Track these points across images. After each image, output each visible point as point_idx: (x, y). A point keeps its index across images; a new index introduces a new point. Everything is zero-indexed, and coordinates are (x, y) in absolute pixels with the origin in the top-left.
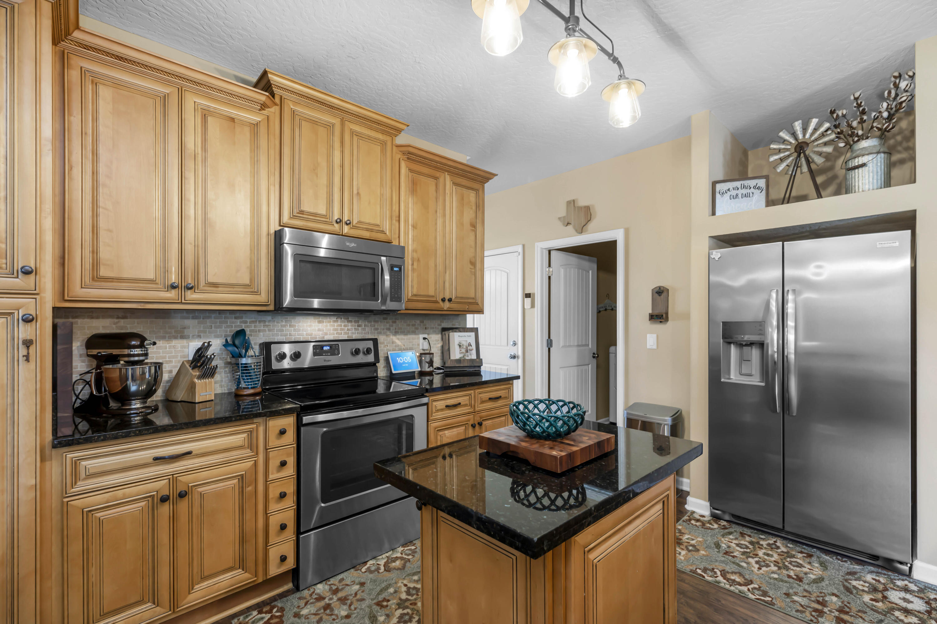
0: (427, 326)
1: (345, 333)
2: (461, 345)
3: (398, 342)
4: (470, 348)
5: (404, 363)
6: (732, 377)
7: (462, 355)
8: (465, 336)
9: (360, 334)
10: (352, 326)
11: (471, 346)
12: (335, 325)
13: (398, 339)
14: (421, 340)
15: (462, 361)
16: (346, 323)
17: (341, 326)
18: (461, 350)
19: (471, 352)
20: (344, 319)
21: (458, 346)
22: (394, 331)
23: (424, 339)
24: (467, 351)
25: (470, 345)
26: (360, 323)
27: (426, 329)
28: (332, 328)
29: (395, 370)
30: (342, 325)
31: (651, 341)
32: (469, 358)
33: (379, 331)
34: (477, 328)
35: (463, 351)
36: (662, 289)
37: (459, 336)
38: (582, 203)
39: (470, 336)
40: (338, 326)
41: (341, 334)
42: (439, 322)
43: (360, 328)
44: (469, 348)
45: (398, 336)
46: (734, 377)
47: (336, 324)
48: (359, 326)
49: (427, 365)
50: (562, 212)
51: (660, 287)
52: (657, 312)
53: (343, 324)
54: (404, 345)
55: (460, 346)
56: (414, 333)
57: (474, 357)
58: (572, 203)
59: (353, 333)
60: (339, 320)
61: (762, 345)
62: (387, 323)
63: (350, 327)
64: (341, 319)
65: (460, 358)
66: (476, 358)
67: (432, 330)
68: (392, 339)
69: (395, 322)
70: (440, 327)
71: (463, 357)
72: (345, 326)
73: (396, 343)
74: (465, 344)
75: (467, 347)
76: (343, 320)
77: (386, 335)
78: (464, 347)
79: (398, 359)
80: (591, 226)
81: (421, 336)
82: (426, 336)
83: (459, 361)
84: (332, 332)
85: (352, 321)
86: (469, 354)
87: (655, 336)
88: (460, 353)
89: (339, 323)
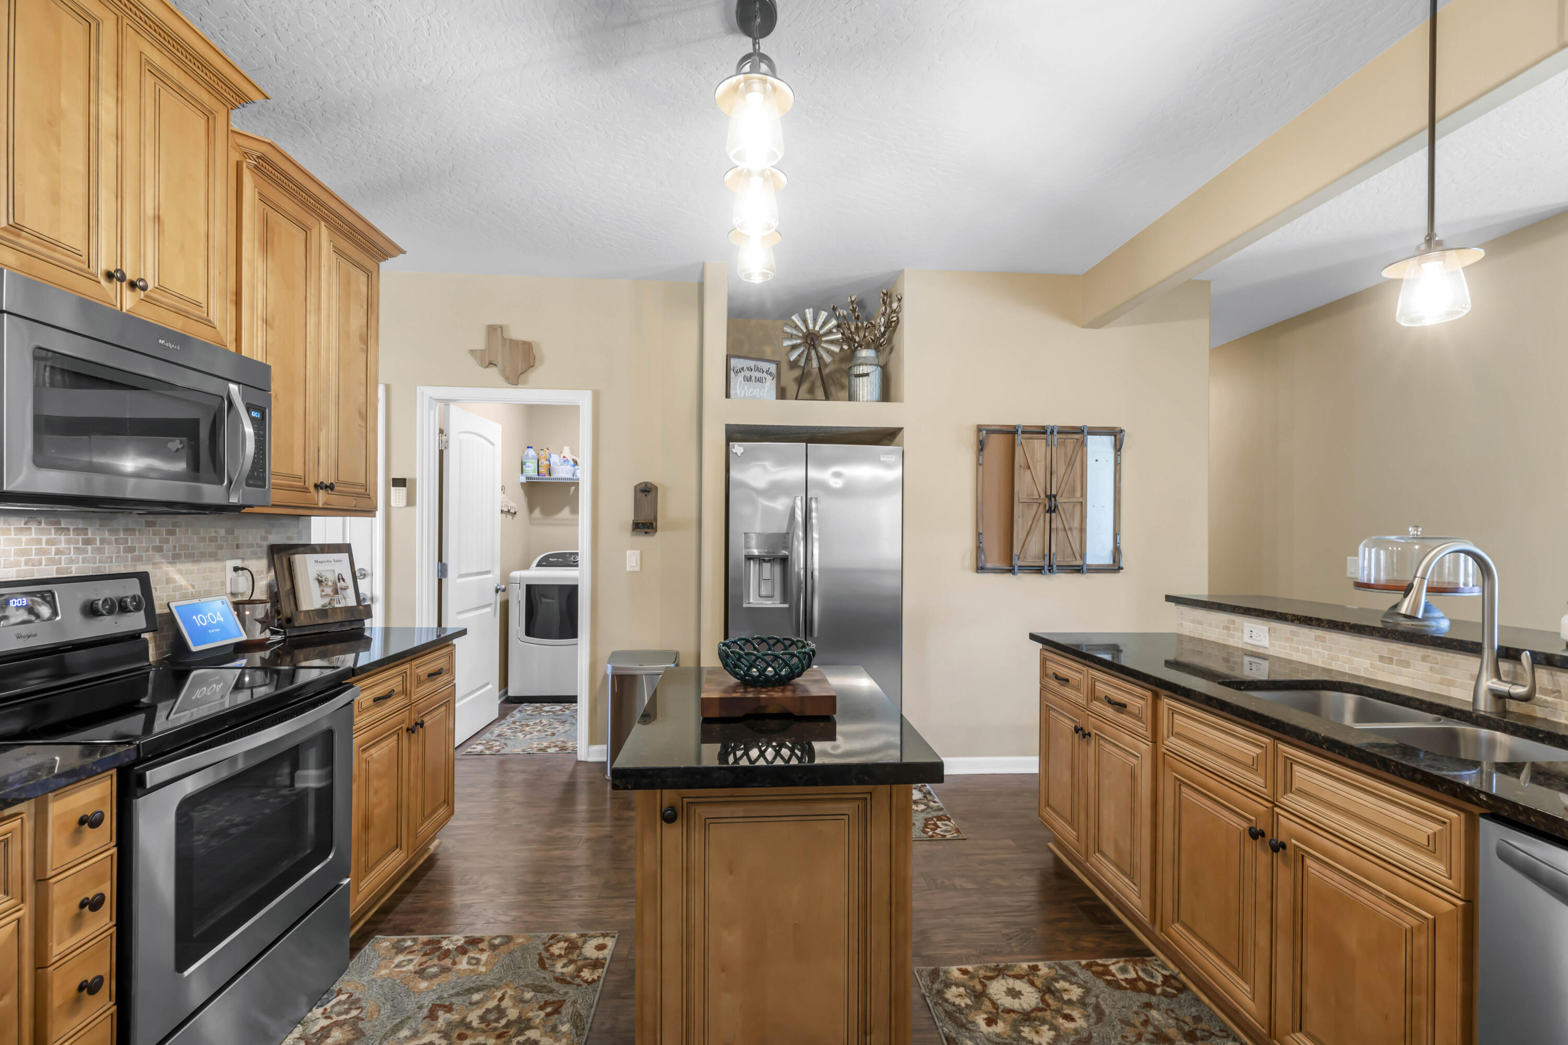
0: (240, 541)
1: (51, 562)
2: (323, 579)
3: (180, 580)
4: (341, 584)
5: (210, 625)
6: (751, 601)
7: (326, 600)
8: (328, 561)
9: (89, 562)
10: (68, 542)
11: (344, 580)
12: (20, 540)
13: (180, 572)
14: (230, 574)
15: (329, 612)
16: (53, 536)
17: (39, 542)
18: (323, 591)
19: (344, 592)
20: (46, 523)
21: (317, 582)
22: (170, 554)
23: (236, 569)
24: (336, 592)
25: (341, 578)
26: (90, 535)
27: (238, 547)
28: (13, 548)
29: (195, 645)
30: (41, 540)
31: (632, 559)
32: (341, 605)
33: (137, 553)
34: (349, 545)
35: (329, 591)
36: (649, 486)
37: (316, 562)
38: (517, 334)
39: (340, 561)
40: (29, 542)
41: (40, 564)
42: (262, 532)
43: (89, 548)
44: (339, 585)
45: (179, 566)
46: (754, 600)
47: (24, 538)
48: (87, 542)
49: (259, 626)
50: (479, 343)
51: (646, 484)
52: (641, 520)
53: (44, 538)
54: (193, 586)
55: (320, 582)
56: (214, 557)
57: (352, 602)
58: (493, 330)
59: (71, 561)
60: (34, 527)
61: (784, 561)
62: (154, 534)
63: (63, 546)
64: (40, 523)
65: (323, 606)
66: (356, 605)
67: (249, 551)
68: (167, 573)
69: (171, 533)
70: (265, 544)
71: (330, 603)
72: (49, 542)
73: (174, 581)
74: (331, 577)
75: (335, 584)
76: (43, 526)
77: (154, 564)
78: (330, 584)
79: (194, 617)
80: (533, 375)
81: (231, 564)
82: (239, 563)
83: (322, 612)
84: (12, 559)
85: (68, 529)
86: (340, 596)
87: (638, 552)
88: (322, 596)
89: (33, 536)
